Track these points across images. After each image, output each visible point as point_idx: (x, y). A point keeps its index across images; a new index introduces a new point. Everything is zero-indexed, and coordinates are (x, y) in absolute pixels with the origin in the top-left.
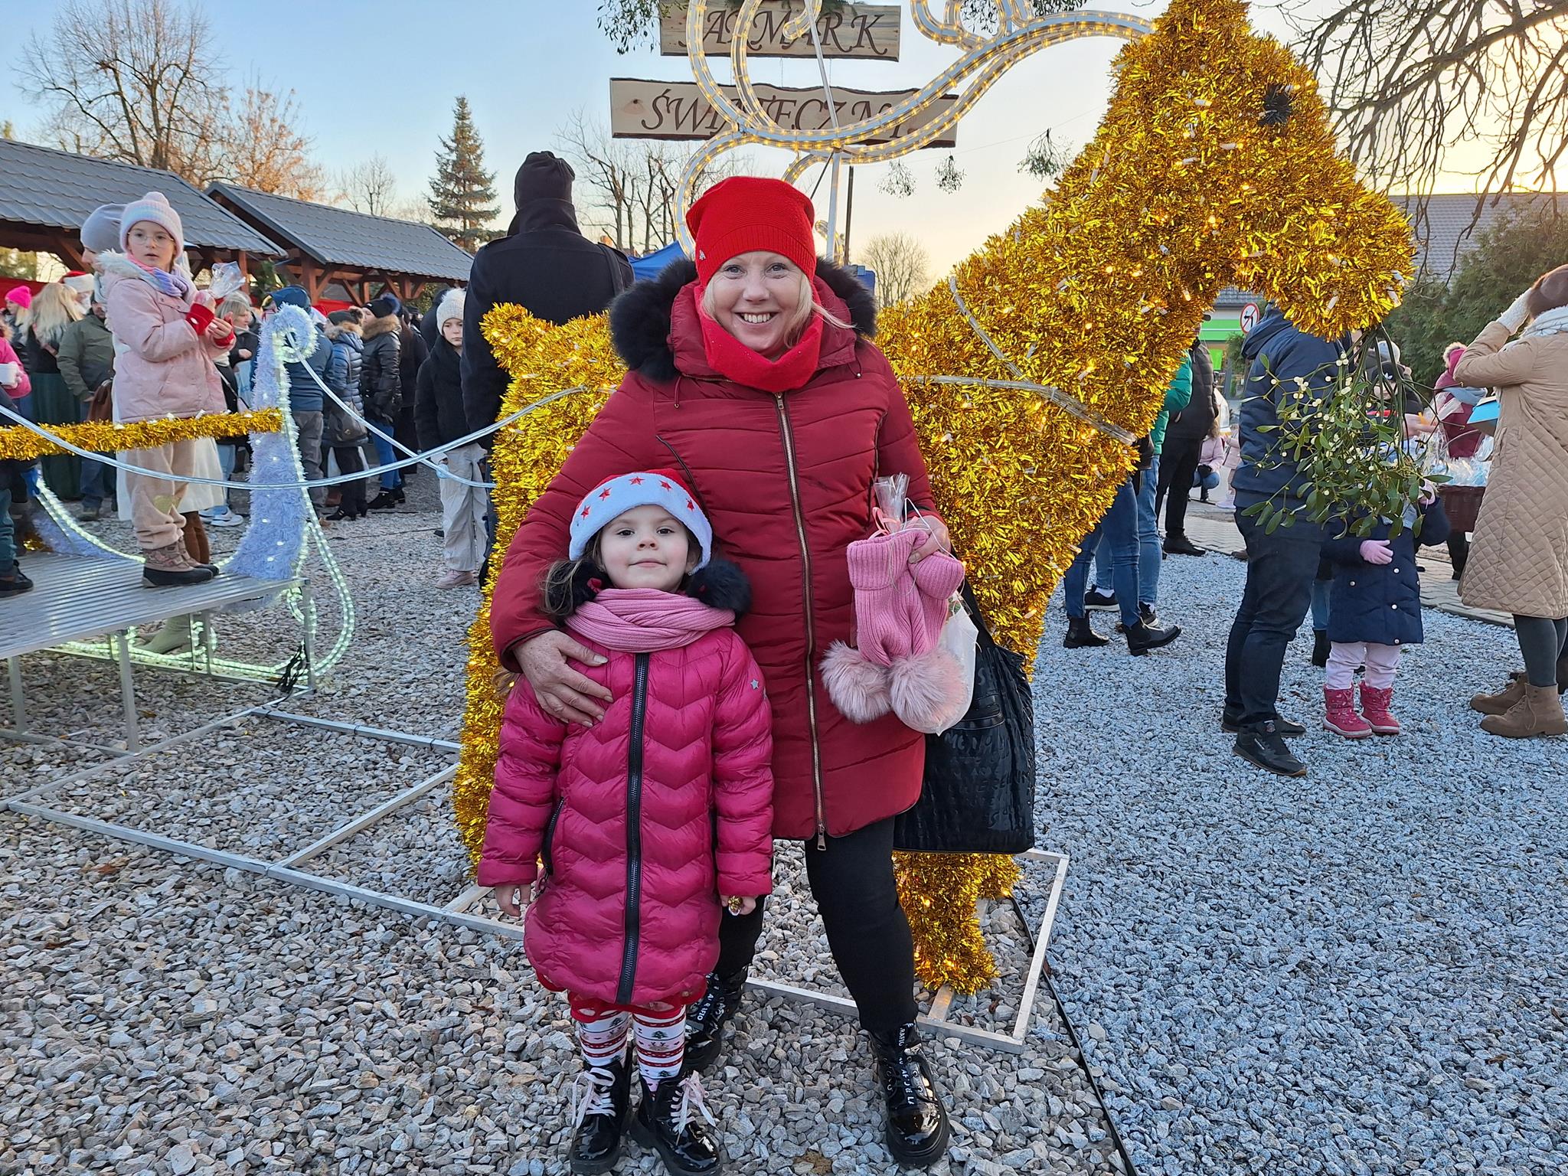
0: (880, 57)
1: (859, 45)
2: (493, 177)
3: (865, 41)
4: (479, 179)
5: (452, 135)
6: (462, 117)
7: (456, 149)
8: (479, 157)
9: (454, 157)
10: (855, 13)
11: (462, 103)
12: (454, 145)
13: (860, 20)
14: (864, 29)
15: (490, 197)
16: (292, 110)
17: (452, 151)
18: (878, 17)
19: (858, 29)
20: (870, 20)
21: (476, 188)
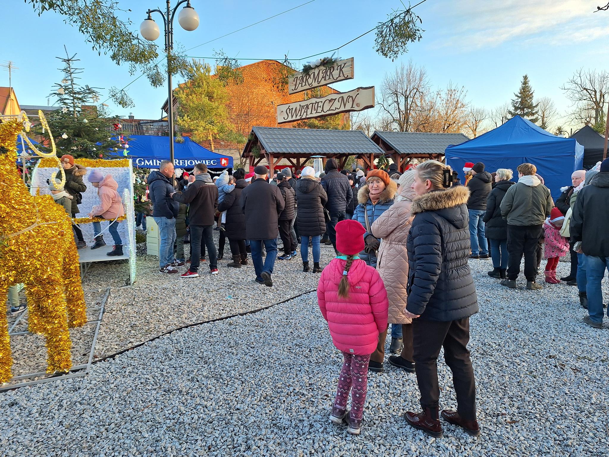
0: (347, 79)
1: (339, 76)
2: (536, 105)
3: (341, 74)
10: (337, 64)
11: (526, 78)
13: (339, 67)
14: (341, 70)
15: (535, 113)
16: (463, 94)
17: (519, 98)
18: (345, 64)
19: (339, 70)
20: (342, 66)
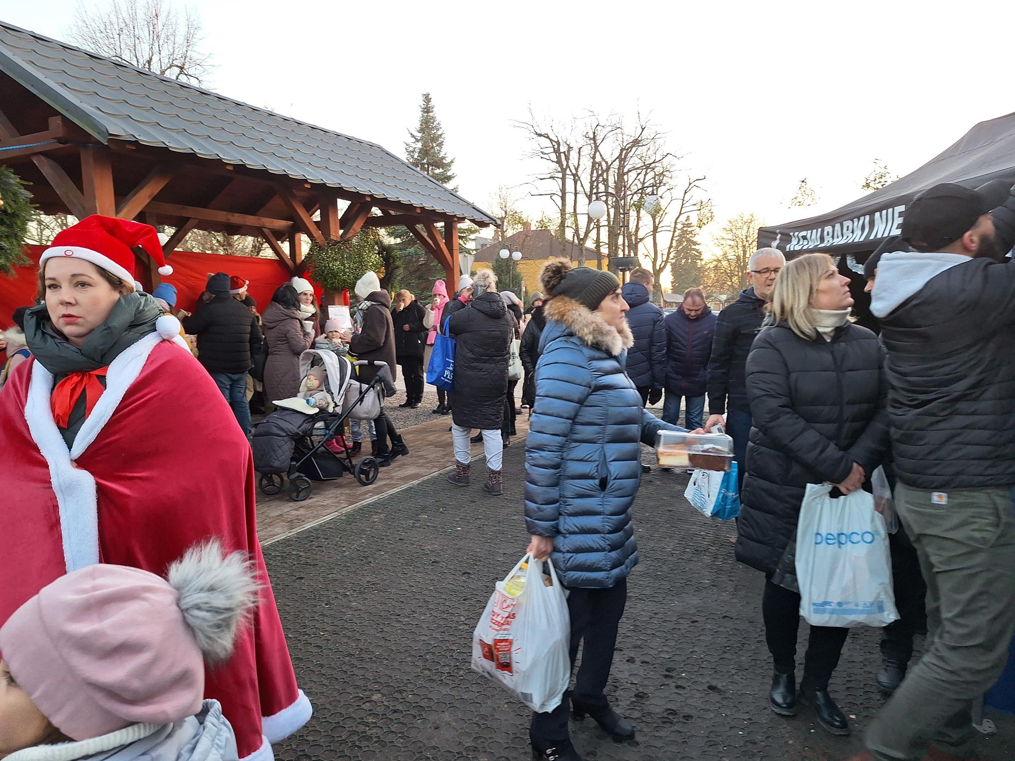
2: (452, 162)
4: (439, 163)
5: (418, 126)
6: (427, 110)
7: (422, 138)
8: (440, 145)
9: (419, 145)
11: (427, 98)
12: (419, 135)
15: (449, 178)
17: (417, 141)
21: (437, 171)
